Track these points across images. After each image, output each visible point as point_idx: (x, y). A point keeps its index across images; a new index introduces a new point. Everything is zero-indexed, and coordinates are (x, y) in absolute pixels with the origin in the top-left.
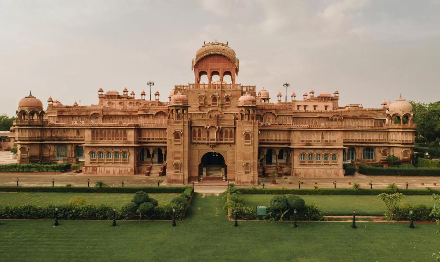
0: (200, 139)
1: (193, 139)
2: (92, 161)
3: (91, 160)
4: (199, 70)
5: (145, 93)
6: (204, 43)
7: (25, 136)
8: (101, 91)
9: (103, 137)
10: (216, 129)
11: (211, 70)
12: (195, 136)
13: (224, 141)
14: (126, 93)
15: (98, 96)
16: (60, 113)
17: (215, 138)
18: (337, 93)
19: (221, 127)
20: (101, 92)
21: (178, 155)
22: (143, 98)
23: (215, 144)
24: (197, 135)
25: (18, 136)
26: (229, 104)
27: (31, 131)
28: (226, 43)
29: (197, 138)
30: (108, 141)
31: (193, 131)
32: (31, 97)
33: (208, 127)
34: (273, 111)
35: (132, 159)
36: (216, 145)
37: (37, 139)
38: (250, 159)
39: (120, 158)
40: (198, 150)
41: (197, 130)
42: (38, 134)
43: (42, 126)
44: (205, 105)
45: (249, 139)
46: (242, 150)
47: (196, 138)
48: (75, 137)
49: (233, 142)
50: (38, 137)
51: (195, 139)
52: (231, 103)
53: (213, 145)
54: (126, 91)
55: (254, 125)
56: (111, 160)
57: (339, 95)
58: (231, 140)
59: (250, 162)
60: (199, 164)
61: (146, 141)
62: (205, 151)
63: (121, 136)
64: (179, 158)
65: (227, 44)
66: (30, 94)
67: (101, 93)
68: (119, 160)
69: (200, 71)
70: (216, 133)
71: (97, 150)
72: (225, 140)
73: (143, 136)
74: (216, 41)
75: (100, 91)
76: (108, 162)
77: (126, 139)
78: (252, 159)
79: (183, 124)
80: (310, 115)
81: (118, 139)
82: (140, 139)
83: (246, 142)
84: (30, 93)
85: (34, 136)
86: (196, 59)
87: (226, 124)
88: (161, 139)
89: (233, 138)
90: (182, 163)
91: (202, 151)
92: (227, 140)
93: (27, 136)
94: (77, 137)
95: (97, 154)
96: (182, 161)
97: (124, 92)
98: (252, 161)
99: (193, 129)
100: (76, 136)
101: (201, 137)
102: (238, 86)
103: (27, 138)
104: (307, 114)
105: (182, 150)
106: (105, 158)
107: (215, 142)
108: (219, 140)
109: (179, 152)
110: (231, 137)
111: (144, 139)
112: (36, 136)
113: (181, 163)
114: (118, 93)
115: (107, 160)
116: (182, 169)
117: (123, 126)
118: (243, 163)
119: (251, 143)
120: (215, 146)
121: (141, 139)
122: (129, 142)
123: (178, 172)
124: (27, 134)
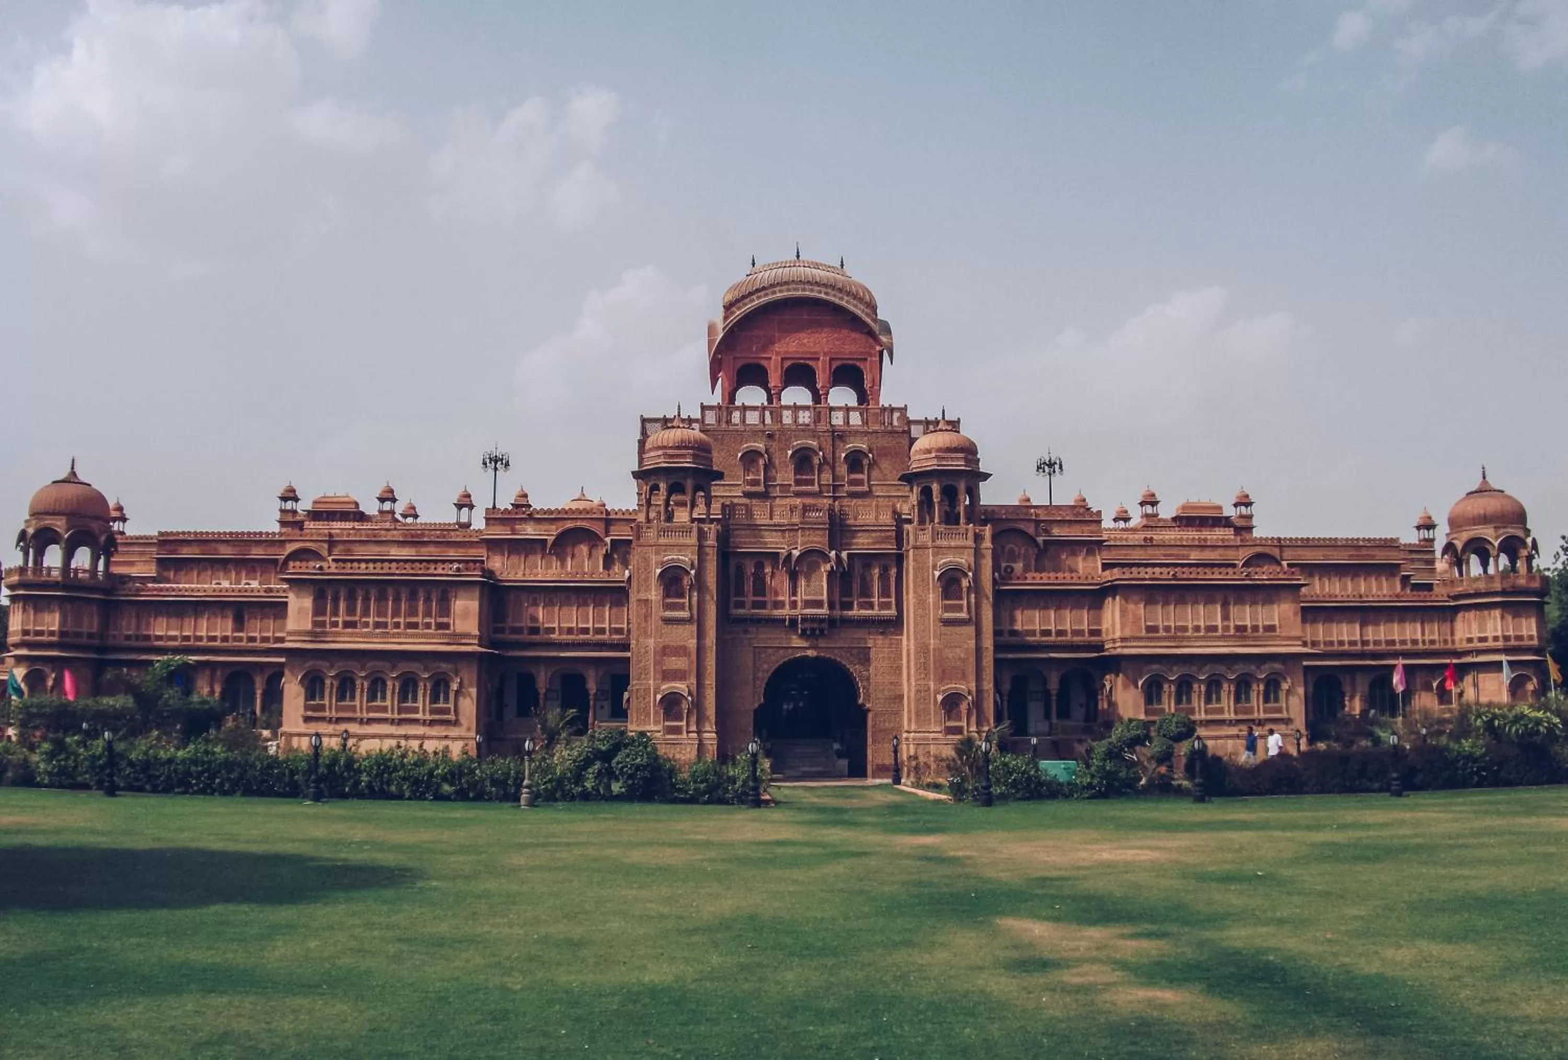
0: (762, 605)
1: (732, 605)
2: (310, 713)
3: (307, 708)
4: (735, 358)
5: (472, 498)
6: (753, 265)
7: (45, 628)
8: (290, 495)
9: (357, 618)
10: (827, 559)
11: (782, 359)
12: (740, 592)
13: (856, 612)
14: (387, 506)
15: (278, 516)
16: (167, 547)
17: (825, 597)
18: (1248, 504)
19: (844, 555)
20: (290, 502)
21: (676, 663)
22: (464, 519)
23: (822, 621)
24: (749, 586)
25: (20, 628)
26: (859, 482)
27: (68, 606)
28: (838, 265)
29: (750, 598)
30: (377, 631)
31: (732, 571)
32: (72, 478)
33: (796, 553)
34: (1028, 524)
35: (468, 706)
36: (825, 626)
37: (84, 641)
38: (964, 677)
39: (422, 701)
40: (752, 649)
41: (750, 569)
42: (91, 623)
43: (107, 592)
44: (766, 486)
45: (961, 598)
46: (932, 641)
47: (745, 599)
48: (225, 639)
49: (893, 612)
50: (91, 636)
51: (741, 605)
52: (869, 480)
53: (815, 625)
54: (388, 496)
55: (975, 542)
56: (384, 710)
57: (1254, 509)
58: (886, 606)
59: (966, 686)
60: (756, 705)
61: (525, 637)
62: (781, 652)
63: (428, 614)
64: (679, 675)
65: (842, 266)
66: (69, 470)
67: (289, 505)
68: (416, 710)
69: (741, 363)
70: (825, 579)
71: (332, 666)
72: (862, 606)
73: (510, 619)
74: (798, 256)
75: (284, 499)
76: (372, 715)
77: (446, 626)
78: (972, 678)
79: (699, 540)
80: (1165, 555)
81: (415, 626)
82: (496, 630)
83: (947, 609)
84: (70, 466)
85: (79, 630)
86: (725, 318)
87: (863, 544)
88: (585, 631)
89: (893, 600)
90: (695, 693)
91: (770, 651)
92: (871, 606)
93: (55, 628)
94: (236, 639)
95: (332, 684)
96: (694, 689)
97: (382, 500)
98: (973, 686)
99: (733, 563)
100: (229, 634)
101: (764, 595)
102: (896, 415)
103: (52, 633)
104: (1150, 551)
105: (692, 643)
106: (359, 700)
107: (824, 611)
108: (838, 606)
109: (681, 651)
110: (885, 593)
111: (516, 630)
112: (85, 630)
113: (690, 693)
114: (357, 504)
115: (369, 709)
116: (693, 719)
117: (435, 572)
118: (937, 692)
119: (969, 612)
120: (822, 631)
121: (502, 630)
122: (458, 637)
123: (677, 730)
124: (54, 620)
